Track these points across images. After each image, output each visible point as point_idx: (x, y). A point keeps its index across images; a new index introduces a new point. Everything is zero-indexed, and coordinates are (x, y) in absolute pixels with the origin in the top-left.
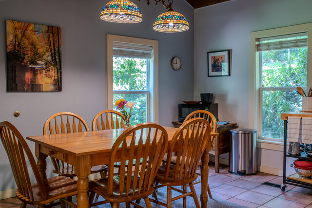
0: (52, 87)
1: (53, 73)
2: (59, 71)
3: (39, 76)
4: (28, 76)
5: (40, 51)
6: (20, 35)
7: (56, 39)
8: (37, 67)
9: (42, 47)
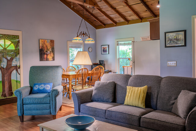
0: (52, 59)
1: (52, 55)
2: (54, 54)
3: (48, 56)
4: (45, 56)
5: (48, 48)
6: (43, 44)
7: (53, 44)
8: (48, 53)
9: (49, 47)
